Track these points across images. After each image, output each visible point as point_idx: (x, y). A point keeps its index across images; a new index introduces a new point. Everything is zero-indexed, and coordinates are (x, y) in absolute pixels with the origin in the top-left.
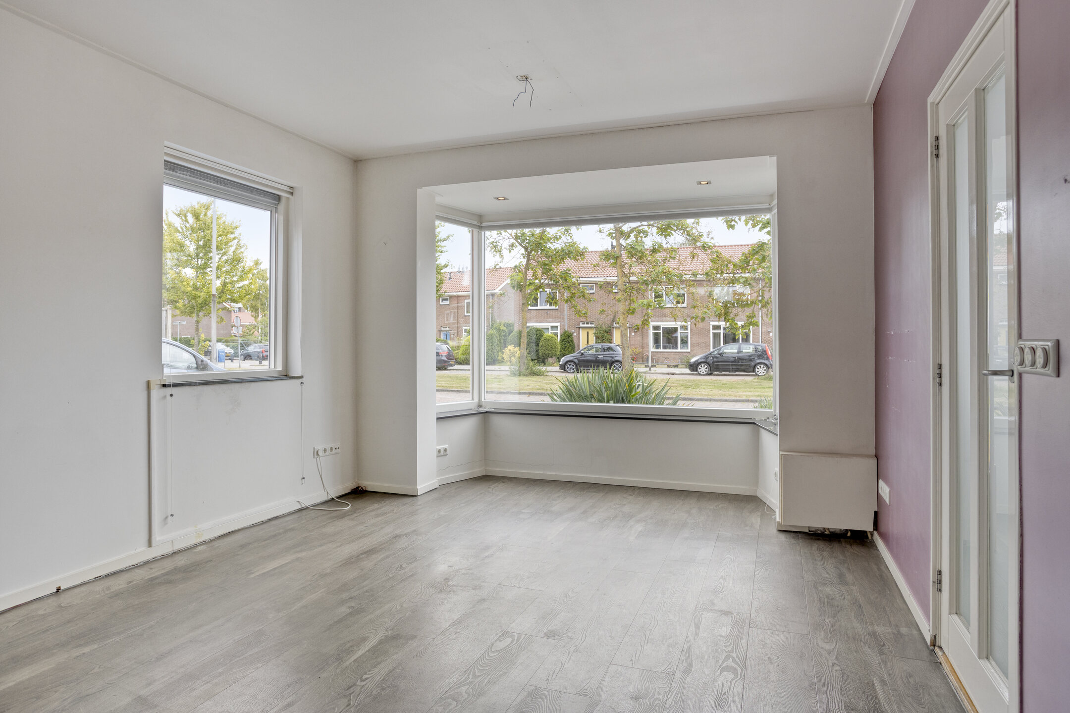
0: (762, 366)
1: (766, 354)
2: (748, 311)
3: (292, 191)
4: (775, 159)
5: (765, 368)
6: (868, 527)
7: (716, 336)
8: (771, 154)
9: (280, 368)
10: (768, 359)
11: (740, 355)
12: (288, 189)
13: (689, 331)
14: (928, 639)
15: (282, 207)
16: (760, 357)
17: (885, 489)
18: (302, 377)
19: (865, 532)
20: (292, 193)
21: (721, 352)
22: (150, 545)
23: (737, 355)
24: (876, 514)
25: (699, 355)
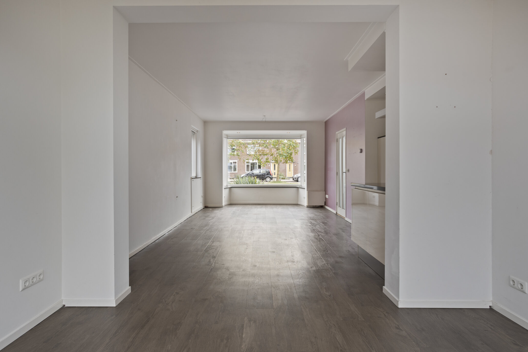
0: (269, 178)
1: (270, 173)
2: (266, 157)
3: (197, 131)
4: (306, 131)
5: (270, 179)
6: (323, 204)
7: (248, 166)
8: (306, 130)
9: (195, 175)
10: (270, 175)
11: (260, 174)
12: (196, 131)
13: (237, 164)
14: (335, 213)
15: (195, 136)
16: (267, 174)
17: (327, 196)
18: (201, 177)
19: (323, 206)
20: (197, 132)
21: (253, 173)
22: (191, 212)
23: (259, 174)
24: (325, 202)
25: (244, 174)
